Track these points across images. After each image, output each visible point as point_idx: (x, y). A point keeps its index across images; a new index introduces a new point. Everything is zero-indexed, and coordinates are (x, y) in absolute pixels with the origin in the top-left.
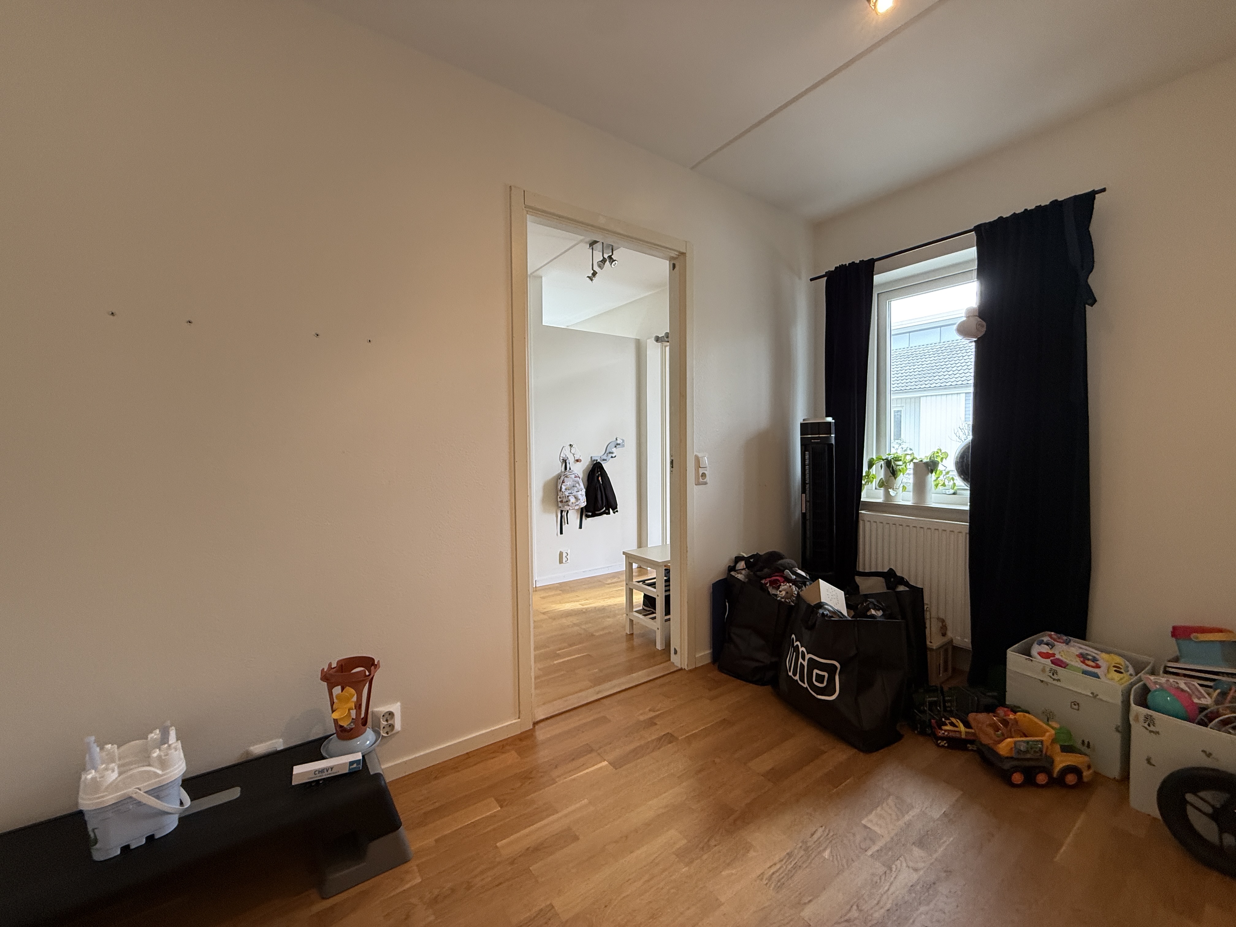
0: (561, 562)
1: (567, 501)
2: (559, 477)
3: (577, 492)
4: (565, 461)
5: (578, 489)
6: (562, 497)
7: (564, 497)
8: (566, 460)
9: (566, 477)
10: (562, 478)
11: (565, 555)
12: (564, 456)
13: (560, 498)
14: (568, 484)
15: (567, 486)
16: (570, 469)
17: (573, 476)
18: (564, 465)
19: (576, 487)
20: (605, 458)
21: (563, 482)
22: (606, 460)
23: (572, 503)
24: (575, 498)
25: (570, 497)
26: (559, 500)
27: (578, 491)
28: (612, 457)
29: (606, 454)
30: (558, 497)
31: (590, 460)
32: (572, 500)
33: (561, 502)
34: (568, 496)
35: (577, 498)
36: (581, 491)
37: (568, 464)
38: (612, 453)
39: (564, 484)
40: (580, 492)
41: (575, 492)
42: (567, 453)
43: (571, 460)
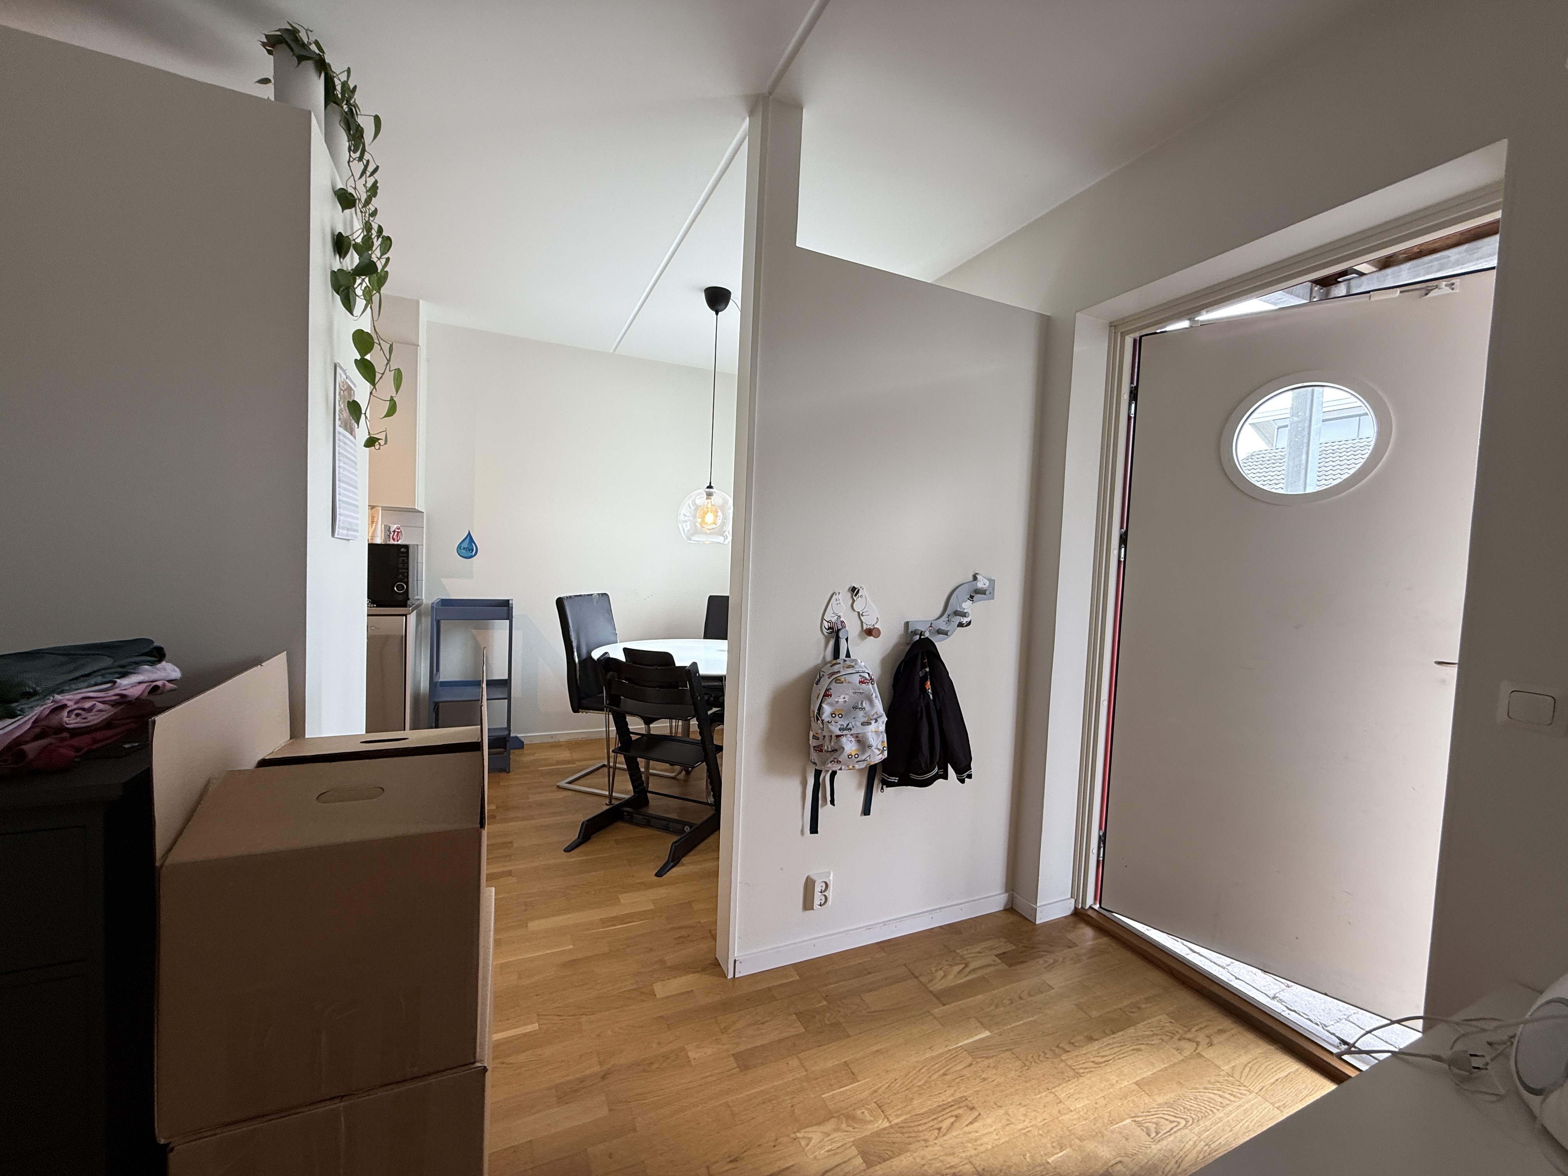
0: (808, 905)
1: (835, 750)
2: (814, 677)
3: (863, 724)
4: (835, 633)
5: (866, 714)
6: (821, 737)
7: (827, 738)
8: (839, 630)
9: (837, 680)
10: (825, 682)
11: (818, 888)
12: (834, 620)
13: (815, 737)
14: (841, 700)
15: (837, 706)
16: (848, 655)
17: (856, 679)
18: (832, 643)
19: (863, 709)
20: (944, 627)
21: (827, 695)
22: (946, 633)
23: (850, 756)
24: (859, 741)
25: (844, 739)
26: (813, 743)
27: (869, 723)
28: (961, 625)
29: (945, 618)
30: (811, 734)
31: (901, 629)
32: (849, 746)
33: (819, 749)
34: (838, 736)
35: (862, 743)
36: (876, 721)
37: (843, 642)
38: (964, 615)
39: (829, 700)
40: (873, 726)
41: (859, 724)
42: (841, 610)
43: (852, 629)
